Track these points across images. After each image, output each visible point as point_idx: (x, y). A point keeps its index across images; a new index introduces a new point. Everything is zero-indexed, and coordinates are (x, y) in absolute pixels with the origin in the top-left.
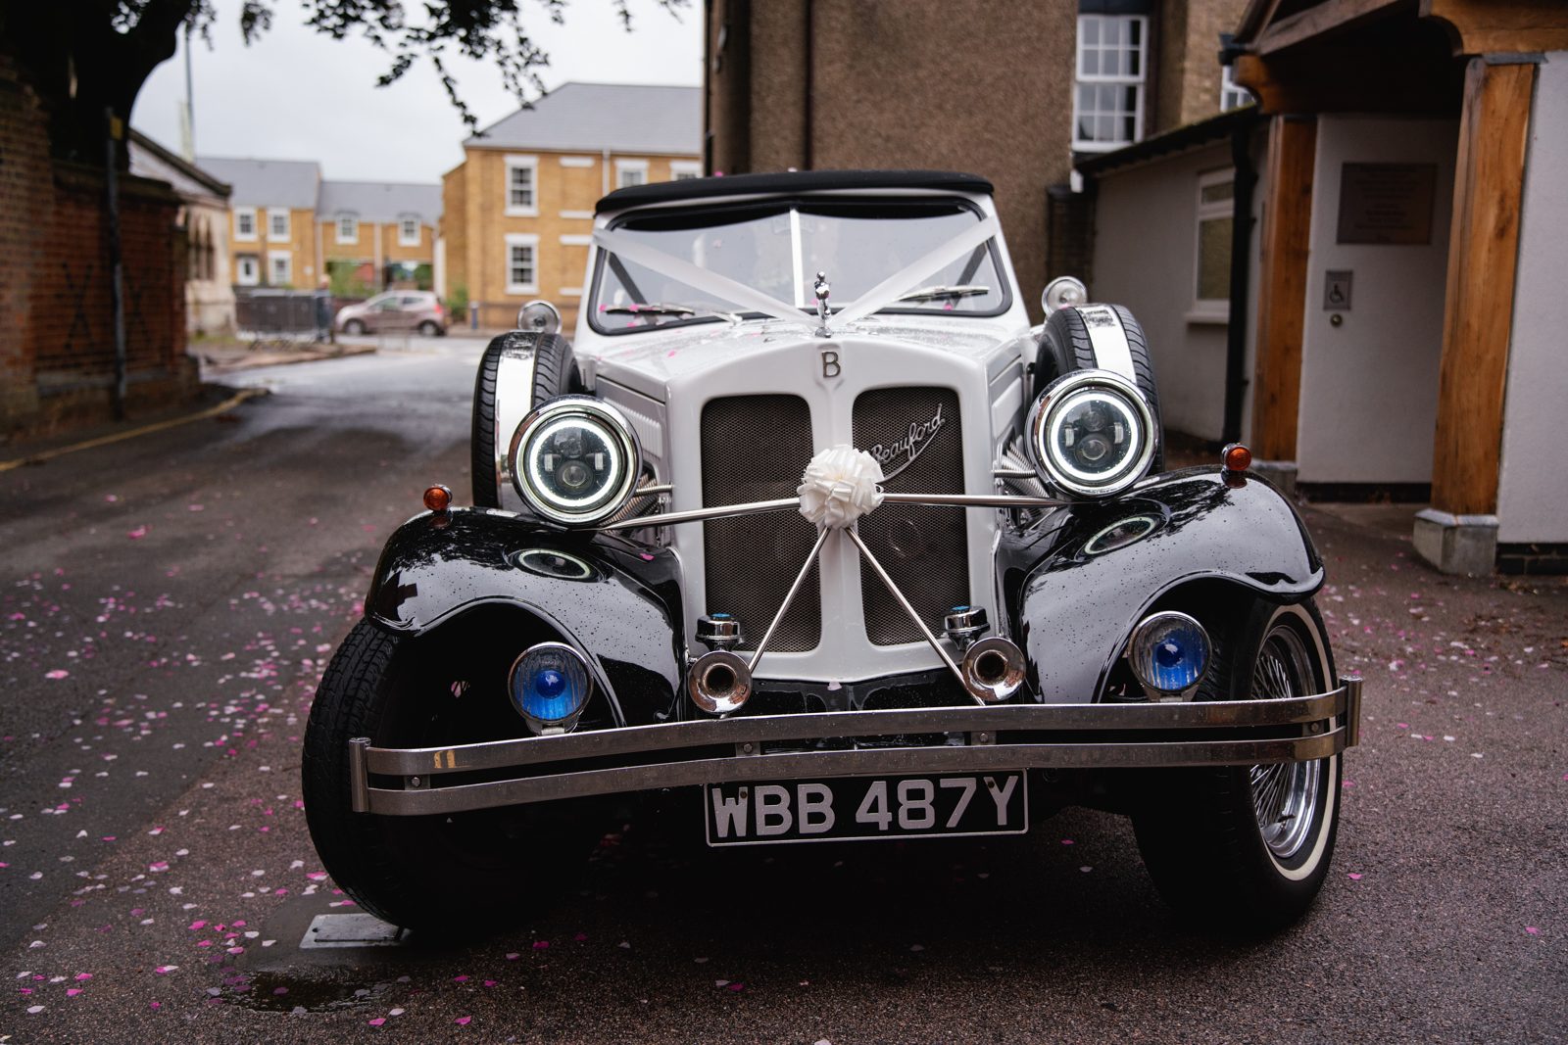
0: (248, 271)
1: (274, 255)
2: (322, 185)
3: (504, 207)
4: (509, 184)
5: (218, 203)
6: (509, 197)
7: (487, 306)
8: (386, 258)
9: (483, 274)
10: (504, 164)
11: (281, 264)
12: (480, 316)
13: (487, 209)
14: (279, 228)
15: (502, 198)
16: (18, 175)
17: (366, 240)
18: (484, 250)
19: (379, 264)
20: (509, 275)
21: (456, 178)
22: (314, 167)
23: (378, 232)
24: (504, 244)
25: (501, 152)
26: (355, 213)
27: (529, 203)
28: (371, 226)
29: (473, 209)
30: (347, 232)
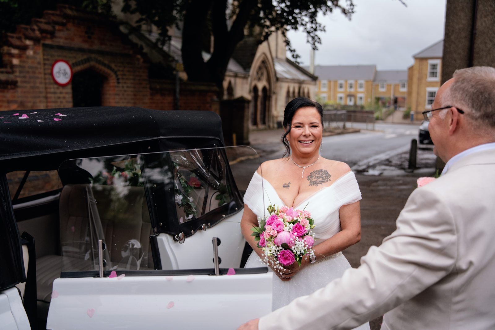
0: (351, 100)
1: (359, 95)
2: (376, 73)
3: (426, 78)
4: (429, 70)
5: (313, 82)
6: (428, 74)
7: (417, 113)
8: (394, 95)
9: (417, 102)
10: (427, 63)
11: (361, 98)
12: (415, 117)
13: (420, 79)
14: (361, 86)
15: (426, 75)
16: (127, 87)
17: (389, 90)
18: (418, 94)
19: (392, 97)
20: (427, 102)
21: (411, 69)
22: (374, 66)
23: (392, 87)
24: (425, 91)
25: (426, 59)
26: (386, 81)
27: (436, 76)
28: (390, 85)
29: (415, 80)
30: (383, 87)
